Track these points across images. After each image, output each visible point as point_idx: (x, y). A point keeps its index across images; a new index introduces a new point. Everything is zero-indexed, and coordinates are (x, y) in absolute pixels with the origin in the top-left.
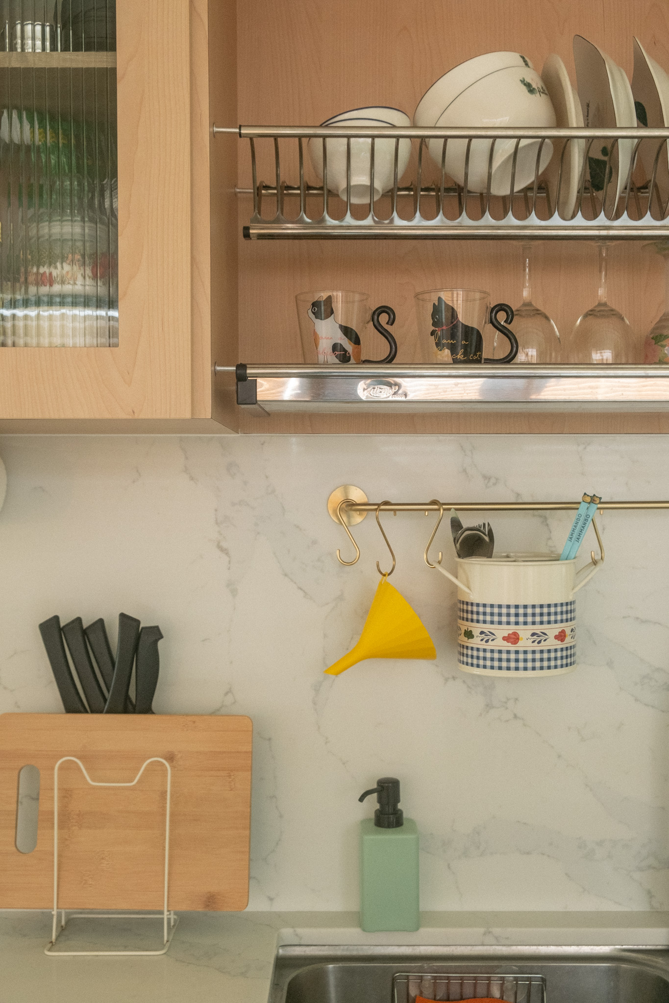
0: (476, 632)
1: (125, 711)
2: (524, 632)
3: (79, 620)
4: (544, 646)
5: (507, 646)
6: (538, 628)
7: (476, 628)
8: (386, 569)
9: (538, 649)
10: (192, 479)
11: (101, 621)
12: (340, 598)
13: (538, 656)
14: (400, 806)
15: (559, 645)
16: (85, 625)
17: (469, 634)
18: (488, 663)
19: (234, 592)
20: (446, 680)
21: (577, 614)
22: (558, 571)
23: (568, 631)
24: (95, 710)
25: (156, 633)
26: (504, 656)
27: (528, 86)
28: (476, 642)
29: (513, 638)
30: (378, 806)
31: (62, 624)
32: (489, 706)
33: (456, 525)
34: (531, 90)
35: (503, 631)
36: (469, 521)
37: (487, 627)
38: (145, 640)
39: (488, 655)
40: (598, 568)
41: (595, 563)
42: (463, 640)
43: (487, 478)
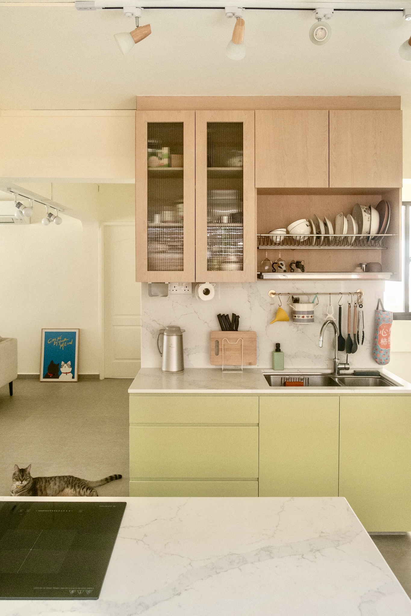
0: (297, 316)
1: (233, 331)
2: (305, 316)
3: (224, 314)
4: (309, 318)
5: (302, 318)
6: (308, 315)
7: (297, 315)
8: (280, 305)
9: (308, 319)
10: (243, 289)
11: (228, 315)
12: (270, 311)
13: (308, 320)
14: (280, 348)
15: (311, 318)
16: (225, 315)
17: (295, 317)
18: (299, 321)
19: (251, 309)
20: (290, 325)
21: (314, 313)
22: (311, 305)
23: (313, 316)
24: (227, 330)
25: (238, 317)
26: (302, 320)
27: (307, 225)
28: (297, 318)
29: (303, 317)
30: (276, 348)
31: (221, 315)
32: (298, 330)
33: (293, 297)
34: (308, 226)
35: (301, 316)
36: (295, 297)
37: (299, 315)
38: (237, 318)
39: (299, 320)
40: (318, 305)
41: (317, 304)
42: (294, 318)
43: (297, 289)
